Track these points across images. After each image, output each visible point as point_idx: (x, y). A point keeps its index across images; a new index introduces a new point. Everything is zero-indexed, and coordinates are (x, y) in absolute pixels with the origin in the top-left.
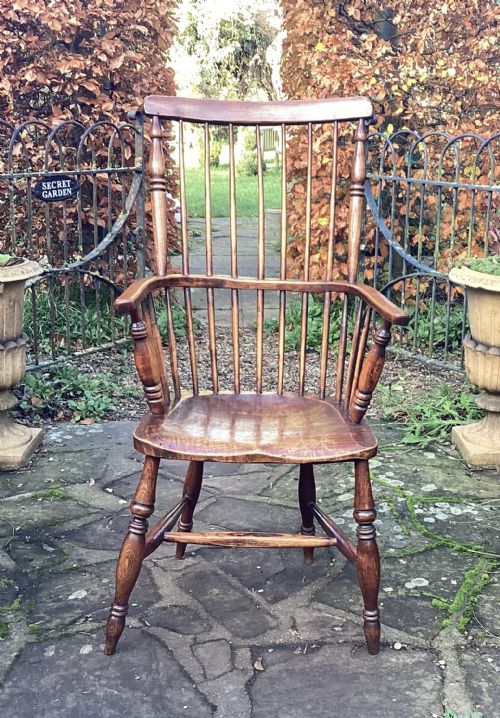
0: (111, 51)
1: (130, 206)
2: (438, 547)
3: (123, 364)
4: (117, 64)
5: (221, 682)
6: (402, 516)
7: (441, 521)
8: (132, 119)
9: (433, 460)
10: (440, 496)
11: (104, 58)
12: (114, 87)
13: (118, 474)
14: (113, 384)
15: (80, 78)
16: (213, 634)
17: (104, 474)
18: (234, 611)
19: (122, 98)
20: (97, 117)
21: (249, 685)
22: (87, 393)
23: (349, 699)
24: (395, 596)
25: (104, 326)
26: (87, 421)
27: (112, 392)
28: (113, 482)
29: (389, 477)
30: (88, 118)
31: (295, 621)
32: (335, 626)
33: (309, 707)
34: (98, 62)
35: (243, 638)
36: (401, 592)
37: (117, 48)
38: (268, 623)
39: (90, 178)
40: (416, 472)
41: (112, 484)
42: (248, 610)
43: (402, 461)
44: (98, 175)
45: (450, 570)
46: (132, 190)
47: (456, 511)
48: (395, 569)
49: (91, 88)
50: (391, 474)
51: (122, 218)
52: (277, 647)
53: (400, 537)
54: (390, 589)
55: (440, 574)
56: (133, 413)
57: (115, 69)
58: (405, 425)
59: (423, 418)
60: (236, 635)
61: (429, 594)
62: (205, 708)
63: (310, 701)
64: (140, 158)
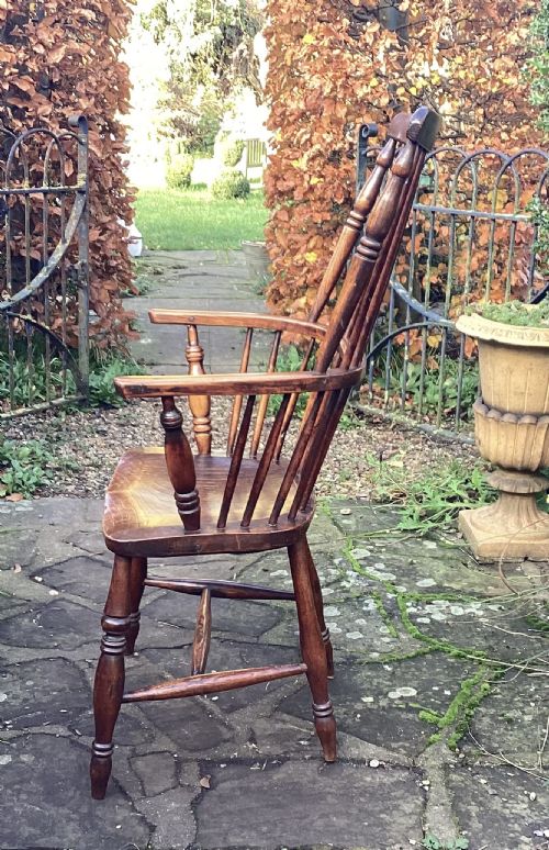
0: (49, 41)
1: (71, 234)
2: (432, 652)
3: (60, 430)
4: (57, 57)
5: (162, 799)
6: (391, 615)
7: (438, 622)
8: (73, 126)
9: (434, 550)
10: (439, 593)
11: (40, 50)
12: (53, 86)
13: (49, 561)
14: (47, 453)
15: (11, 74)
16: (155, 746)
17: (32, 561)
18: (182, 720)
19: (62, 100)
20: (31, 124)
21: (195, 804)
22: (15, 463)
23: (313, 821)
24: (375, 707)
25: (38, 382)
26: (14, 497)
27: (46, 462)
28: (43, 569)
29: (378, 570)
30: (20, 125)
31: (254, 733)
32: (301, 740)
33: (265, 829)
34: (33, 54)
35: (191, 751)
36: (383, 703)
37: (56, 37)
38: (220, 734)
39: (22, 198)
40: (412, 563)
41: (41, 572)
42: (198, 719)
43: (395, 551)
44: (31, 195)
45: (443, 679)
46: (73, 214)
47: (457, 610)
48: (378, 677)
49: (24, 87)
50: (382, 566)
51: (60, 249)
52: (231, 762)
53: (387, 640)
54: (371, 699)
55: (431, 683)
56: (71, 488)
57: (54, 64)
58: (403, 509)
59: (424, 499)
60: (182, 747)
61: (417, 706)
62: (142, 829)
63: (267, 822)
64: (84, 175)
